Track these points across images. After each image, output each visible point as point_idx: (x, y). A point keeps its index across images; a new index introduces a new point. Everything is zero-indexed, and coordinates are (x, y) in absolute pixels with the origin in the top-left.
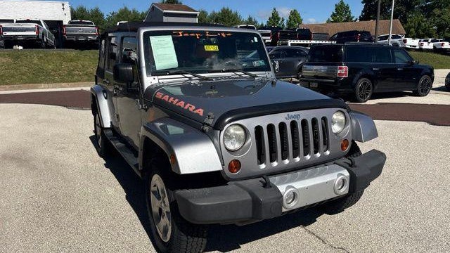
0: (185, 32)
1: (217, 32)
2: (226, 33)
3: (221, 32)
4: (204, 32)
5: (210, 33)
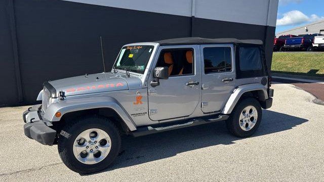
0: (130, 47)
5: (136, 46)
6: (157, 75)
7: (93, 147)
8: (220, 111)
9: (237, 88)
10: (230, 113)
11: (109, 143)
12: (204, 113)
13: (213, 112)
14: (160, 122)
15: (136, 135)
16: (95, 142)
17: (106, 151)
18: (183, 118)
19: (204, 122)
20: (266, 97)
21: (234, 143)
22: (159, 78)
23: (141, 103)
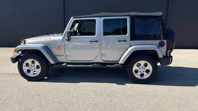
7: (33, 68)
8: (117, 61)
9: (131, 46)
10: (123, 63)
11: (40, 68)
12: (104, 61)
13: (110, 61)
14: (73, 62)
15: (55, 66)
16: (34, 66)
17: (38, 71)
18: (88, 62)
19: (100, 66)
20: (161, 56)
21: (126, 85)
23: (60, 49)
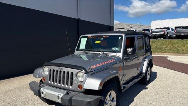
0: (92, 36)
1: (102, 36)
2: (106, 36)
3: (104, 36)
4: (98, 36)
5: (100, 36)
6: (130, 53)
8: (141, 71)
9: (145, 58)
10: (146, 72)
11: (115, 99)
12: (138, 73)
15: (123, 91)
22: (130, 55)
